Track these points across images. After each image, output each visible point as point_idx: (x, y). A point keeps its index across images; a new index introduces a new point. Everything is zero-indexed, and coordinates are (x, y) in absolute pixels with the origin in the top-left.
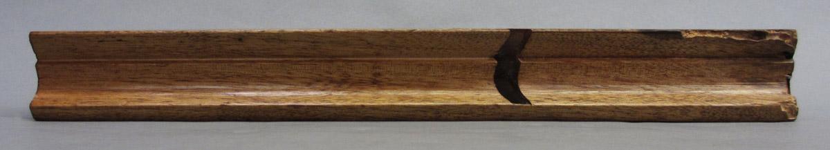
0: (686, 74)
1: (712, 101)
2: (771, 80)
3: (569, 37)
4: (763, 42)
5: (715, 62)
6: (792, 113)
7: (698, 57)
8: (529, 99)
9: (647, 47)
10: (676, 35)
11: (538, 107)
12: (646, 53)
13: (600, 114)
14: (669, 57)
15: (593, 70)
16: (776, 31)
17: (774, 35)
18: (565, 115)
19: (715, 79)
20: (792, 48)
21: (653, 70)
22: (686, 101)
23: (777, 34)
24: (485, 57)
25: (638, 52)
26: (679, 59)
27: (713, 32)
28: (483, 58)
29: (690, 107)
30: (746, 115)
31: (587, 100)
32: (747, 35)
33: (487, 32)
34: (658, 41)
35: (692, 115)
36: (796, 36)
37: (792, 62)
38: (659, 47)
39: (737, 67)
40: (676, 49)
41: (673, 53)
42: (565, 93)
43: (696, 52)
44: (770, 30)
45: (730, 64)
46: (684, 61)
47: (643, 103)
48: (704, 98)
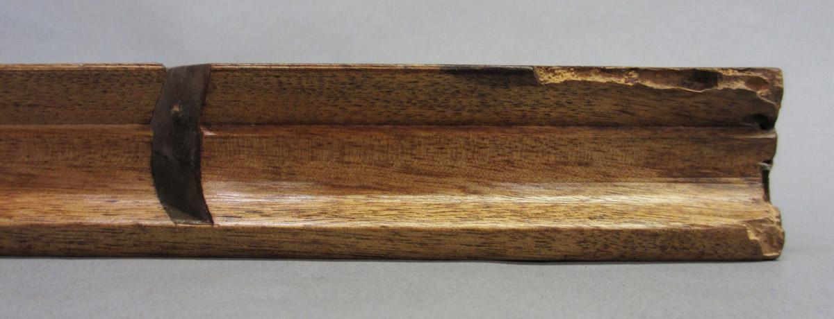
0: (552, 158)
1: (601, 218)
2: (730, 173)
3: (294, 81)
4: (709, 93)
5: (612, 134)
6: (771, 244)
7: (578, 125)
8: (213, 211)
9: (465, 102)
10: (523, 76)
11: (227, 229)
12: (466, 115)
13: (363, 245)
14: (516, 124)
15: (355, 150)
16: (739, 70)
17: (736, 78)
18: (287, 247)
19: (612, 171)
20: (772, 106)
21: (483, 151)
22: (548, 218)
23: (742, 78)
24: (132, 122)
25: (449, 113)
26: (537, 128)
27: (604, 71)
28: (127, 126)
29: (556, 230)
30: (673, 247)
31: (336, 215)
32: (677, 78)
33: (116, 70)
34: (486, 89)
35: (560, 247)
36: (780, 81)
37: (772, 136)
38: (492, 103)
39: (658, 146)
40: (528, 108)
41: (524, 116)
42: (293, 200)
43: (571, 113)
44: (726, 69)
45: (644, 139)
46: (549, 131)
47: (452, 221)
48: (586, 211)
